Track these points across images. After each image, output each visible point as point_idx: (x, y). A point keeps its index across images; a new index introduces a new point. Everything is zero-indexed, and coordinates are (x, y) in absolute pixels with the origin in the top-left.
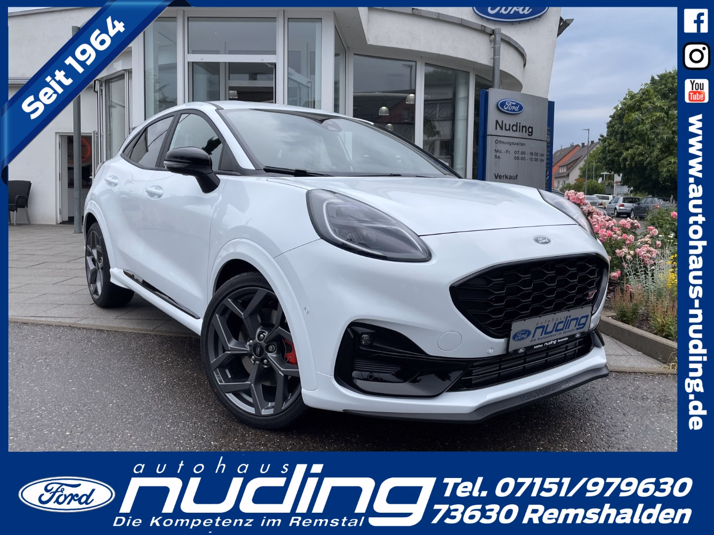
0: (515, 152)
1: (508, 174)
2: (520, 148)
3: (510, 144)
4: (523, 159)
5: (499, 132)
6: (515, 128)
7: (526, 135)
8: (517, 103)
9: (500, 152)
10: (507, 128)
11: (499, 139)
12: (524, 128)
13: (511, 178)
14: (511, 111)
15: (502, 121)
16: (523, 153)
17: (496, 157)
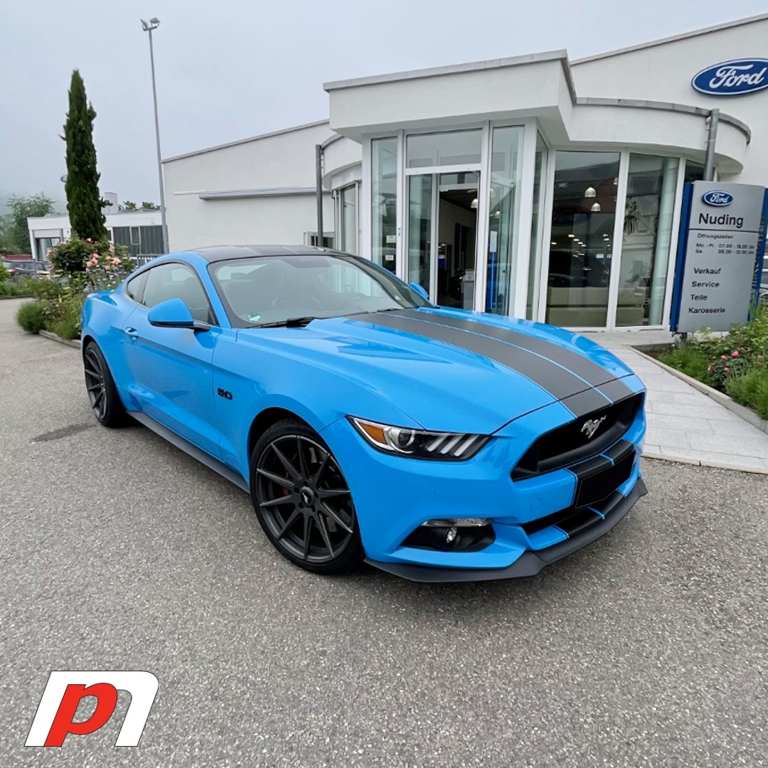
0: (720, 246)
1: (710, 269)
2: (726, 241)
3: (715, 237)
4: (729, 252)
5: (703, 225)
6: (721, 221)
7: (734, 227)
8: (726, 194)
9: (703, 246)
10: (713, 221)
11: (702, 232)
12: (733, 220)
13: (713, 272)
14: (718, 203)
15: (708, 215)
16: (729, 246)
17: (697, 251)
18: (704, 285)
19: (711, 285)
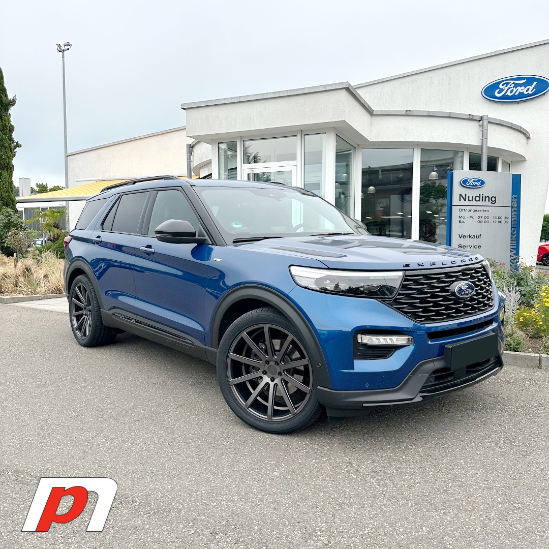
0: (479, 217)
1: (472, 235)
2: (483, 214)
3: (473, 211)
4: (487, 222)
5: (463, 202)
6: (478, 199)
7: (488, 203)
8: (478, 179)
9: (464, 218)
10: (471, 199)
11: (463, 208)
12: (487, 199)
13: (474, 237)
14: (473, 186)
15: (466, 194)
16: (488, 217)
17: (460, 222)
18: (468, 247)
19: (474, 247)
